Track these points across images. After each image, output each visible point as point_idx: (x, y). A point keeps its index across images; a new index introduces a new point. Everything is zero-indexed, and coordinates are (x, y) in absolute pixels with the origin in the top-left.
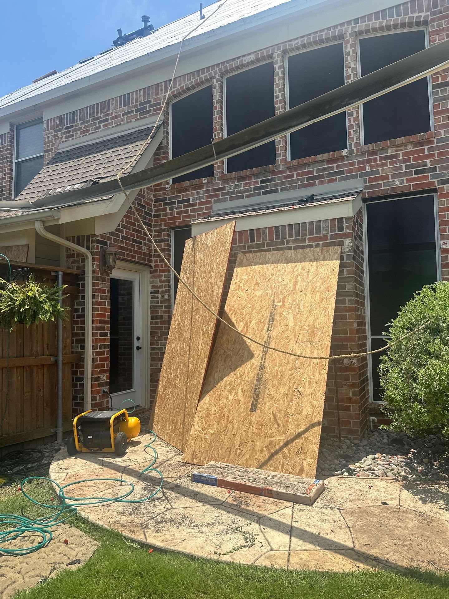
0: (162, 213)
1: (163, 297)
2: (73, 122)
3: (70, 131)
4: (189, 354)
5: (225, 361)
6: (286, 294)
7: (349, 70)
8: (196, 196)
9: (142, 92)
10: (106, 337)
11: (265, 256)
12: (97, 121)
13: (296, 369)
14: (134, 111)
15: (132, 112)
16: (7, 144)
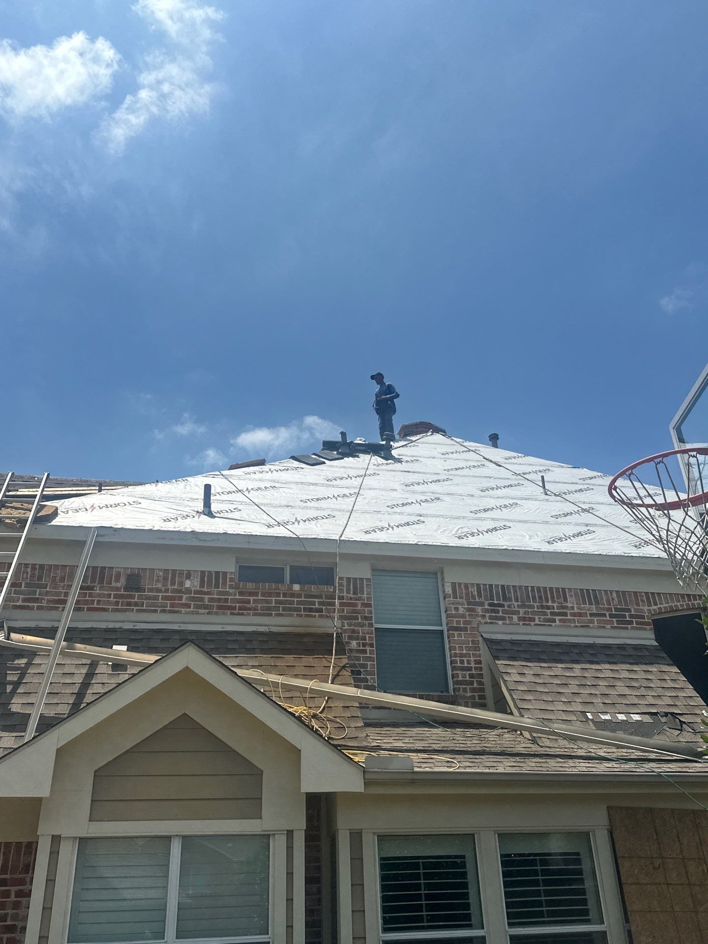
2: (504, 599)
3: (498, 611)
9: (614, 595)
12: (548, 611)
14: (608, 616)
15: (605, 615)
16: (365, 596)
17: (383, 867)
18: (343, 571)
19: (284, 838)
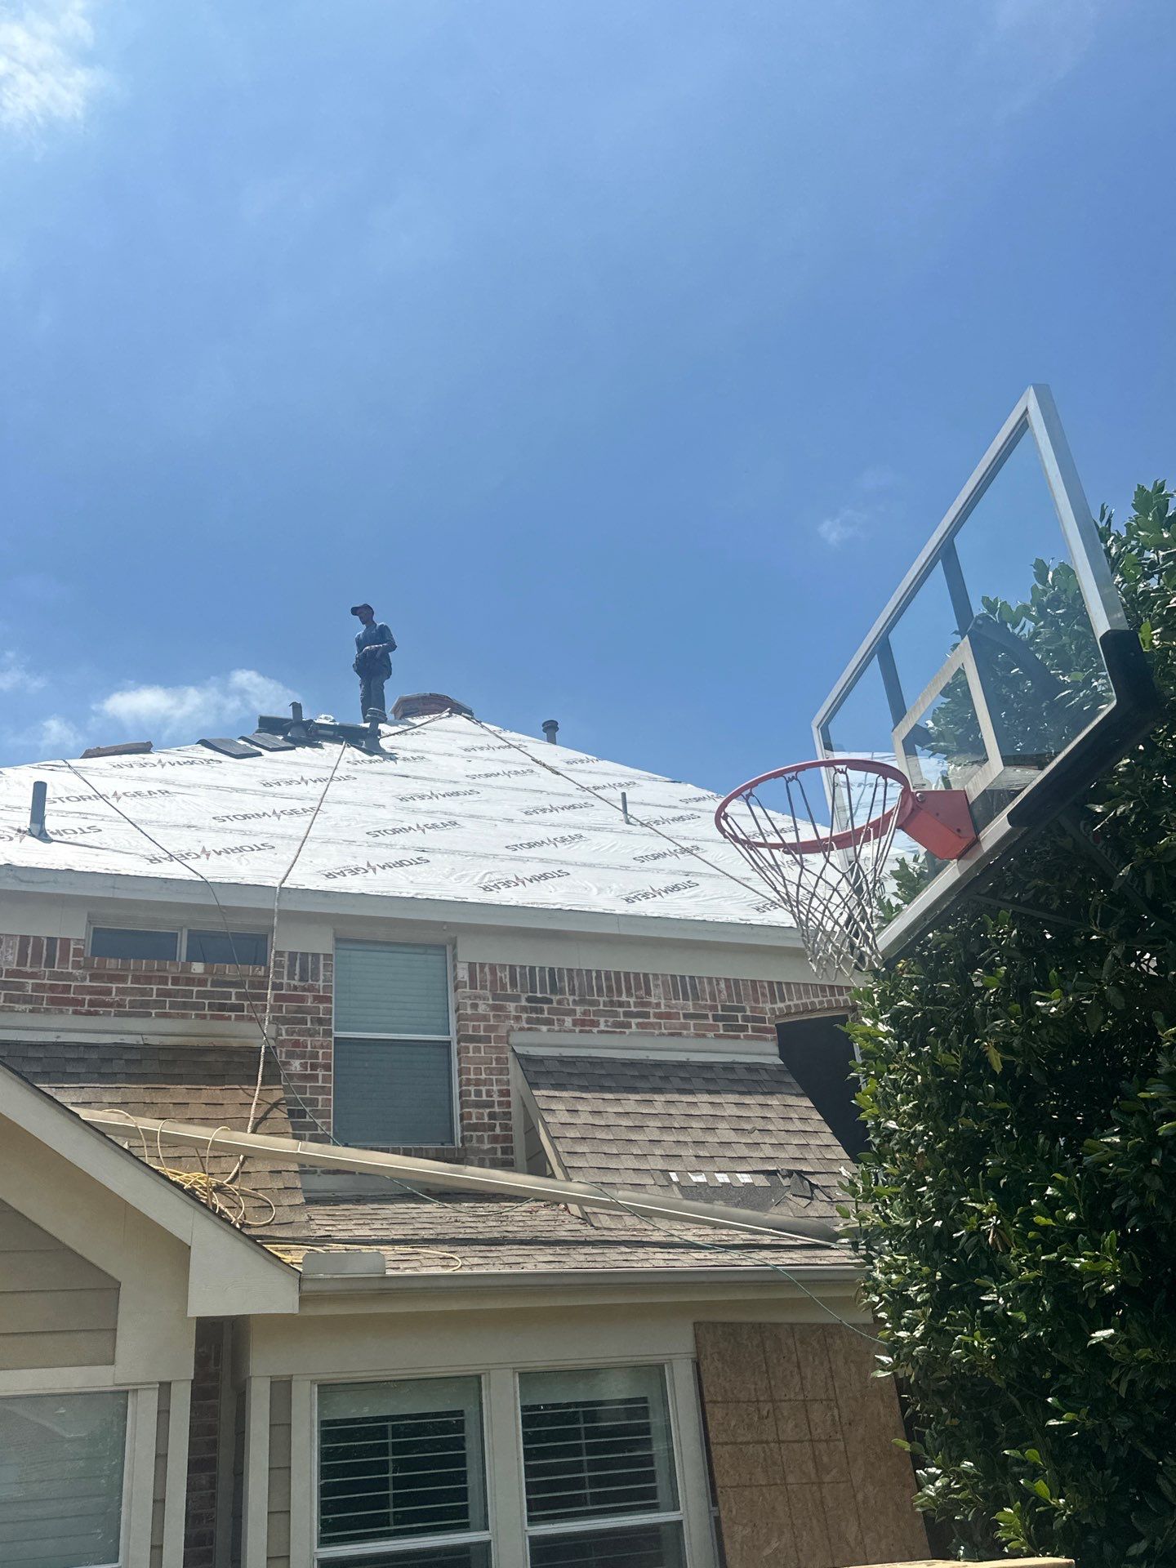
2: (552, 991)
3: (542, 1010)
9: (722, 985)
12: (621, 1010)
14: (710, 1017)
15: (706, 1017)
16: (321, 983)
17: (325, 1436)
18: (284, 942)
19: (154, 1396)
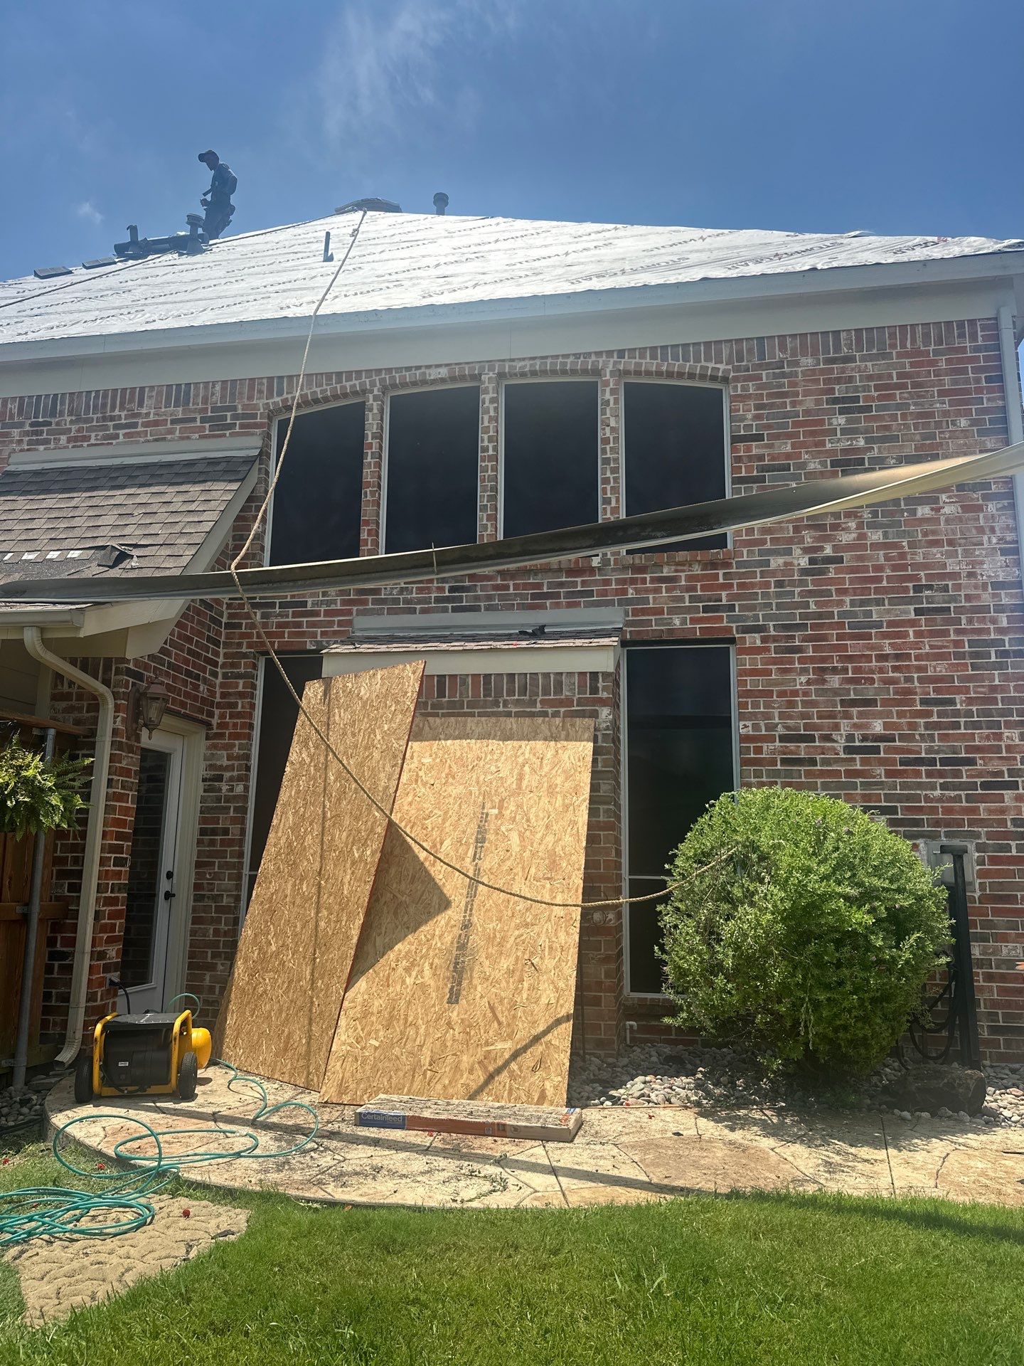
0: (244, 622)
1: (231, 790)
2: (53, 415)
3: (42, 432)
4: (318, 902)
5: (396, 913)
6: (505, 794)
7: (608, 430)
8: (321, 598)
9: (218, 387)
10: (123, 869)
11: (465, 725)
12: (111, 424)
13: (527, 925)
14: (198, 420)
15: (194, 420)
